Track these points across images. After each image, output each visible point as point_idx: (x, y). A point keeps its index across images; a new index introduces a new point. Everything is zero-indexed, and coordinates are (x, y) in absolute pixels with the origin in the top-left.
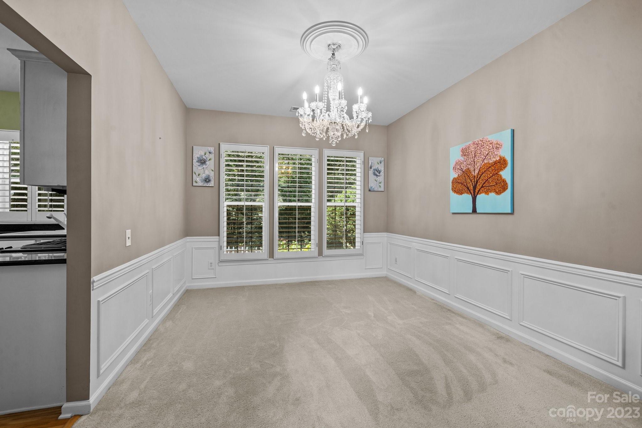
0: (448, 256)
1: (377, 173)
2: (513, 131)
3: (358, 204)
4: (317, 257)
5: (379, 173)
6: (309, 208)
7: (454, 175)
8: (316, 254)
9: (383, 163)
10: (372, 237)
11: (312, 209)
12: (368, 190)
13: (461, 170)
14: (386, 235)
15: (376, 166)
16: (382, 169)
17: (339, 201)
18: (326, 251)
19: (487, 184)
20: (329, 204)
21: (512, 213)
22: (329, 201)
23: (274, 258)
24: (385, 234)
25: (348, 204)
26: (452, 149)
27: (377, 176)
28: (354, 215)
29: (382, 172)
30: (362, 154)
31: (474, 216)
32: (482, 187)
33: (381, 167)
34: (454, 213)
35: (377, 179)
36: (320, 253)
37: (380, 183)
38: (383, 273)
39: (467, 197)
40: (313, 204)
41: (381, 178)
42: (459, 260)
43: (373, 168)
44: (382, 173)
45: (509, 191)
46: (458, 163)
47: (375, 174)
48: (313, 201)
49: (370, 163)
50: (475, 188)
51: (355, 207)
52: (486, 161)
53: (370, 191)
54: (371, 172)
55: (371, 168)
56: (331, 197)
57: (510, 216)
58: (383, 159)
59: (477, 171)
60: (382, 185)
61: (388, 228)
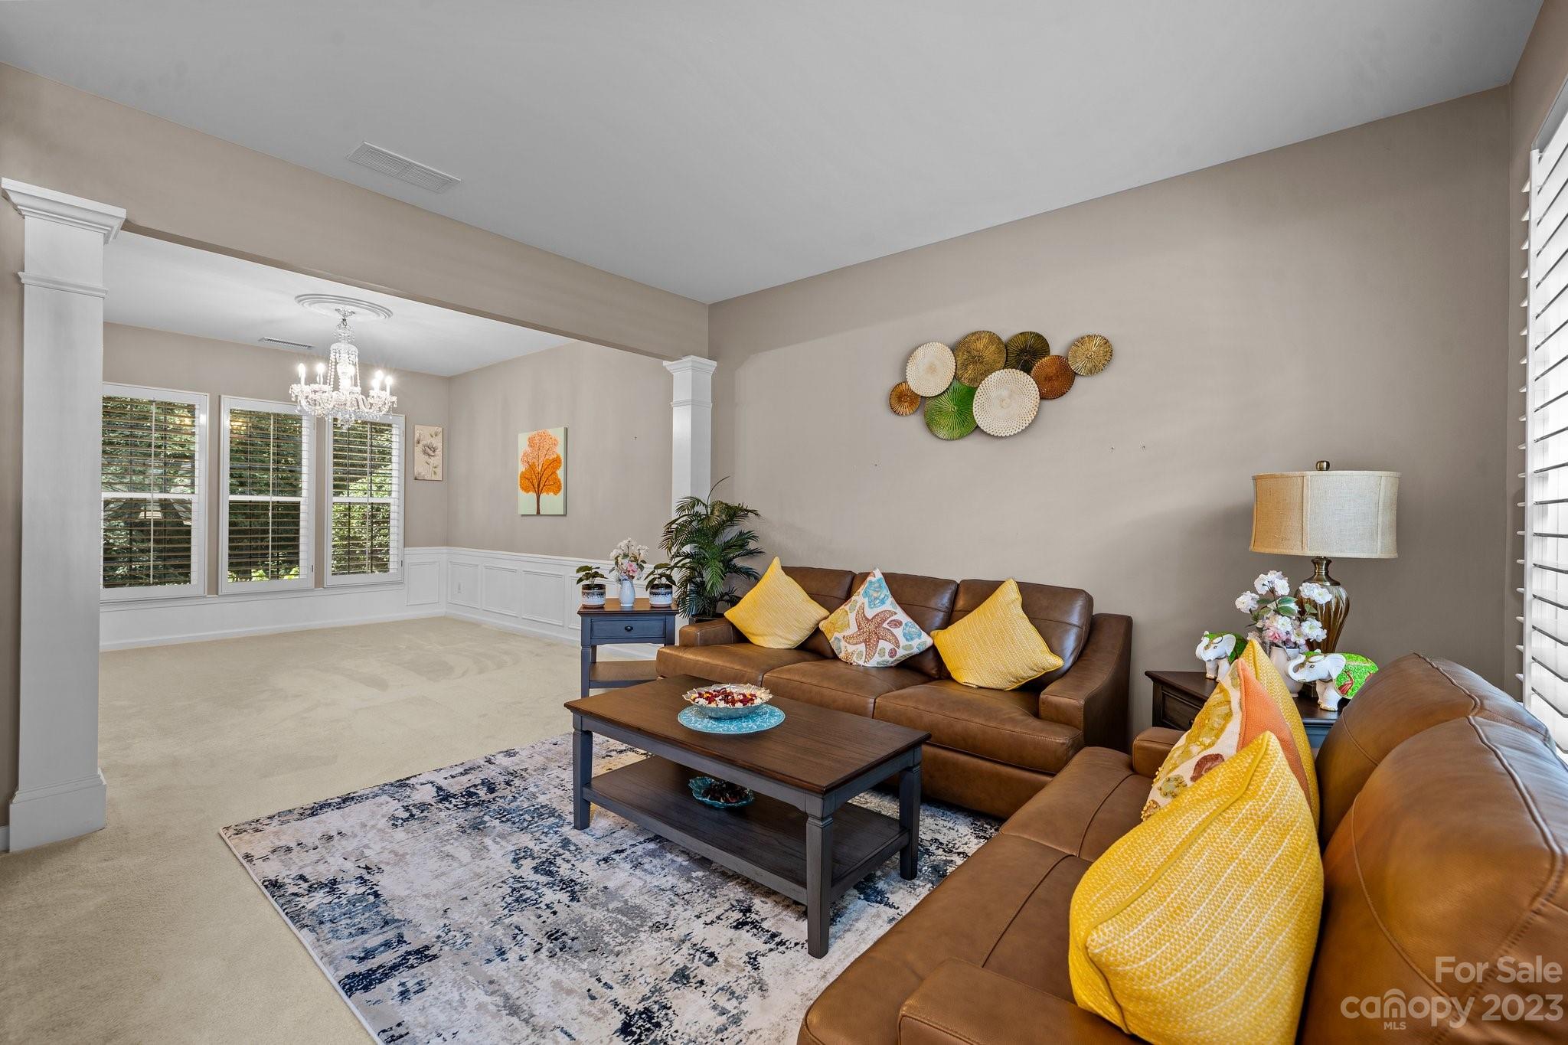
0: (516, 568)
1: (429, 451)
2: (566, 430)
3: (394, 500)
4: (312, 590)
5: (434, 452)
6: (296, 506)
7: (522, 468)
8: (311, 584)
9: (440, 436)
10: (419, 554)
11: (302, 508)
12: (411, 478)
13: (528, 463)
14: (445, 551)
15: (427, 441)
16: (440, 446)
17: (357, 494)
18: (330, 579)
19: (547, 483)
20: (336, 499)
21: (565, 515)
22: (336, 494)
23: (220, 593)
24: (444, 549)
25: (376, 499)
26: (520, 435)
27: (429, 455)
28: (386, 520)
29: (439, 449)
30: (402, 419)
31: (538, 517)
32: (544, 485)
33: (437, 442)
34: (523, 515)
35: (429, 460)
36: (319, 582)
37: (435, 467)
38: (441, 610)
39: (533, 495)
40: (305, 499)
41: (437, 460)
42: (527, 572)
43: (421, 443)
44: (439, 452)
45: (562, 491)
46: (526, 455)
47: (425, 452)
48: (304, 493)
49: (417, 435)
50: (539, 485)
51: (388, 505)
52: (547, 457)
53: (416, 479)
54: (418, 449)
55: (419, 443)
56: (339, 487)
57: (564, 518)
58: (440, 429)
59: (540, 467)
60: (439, 471)
61: (448, 540)
